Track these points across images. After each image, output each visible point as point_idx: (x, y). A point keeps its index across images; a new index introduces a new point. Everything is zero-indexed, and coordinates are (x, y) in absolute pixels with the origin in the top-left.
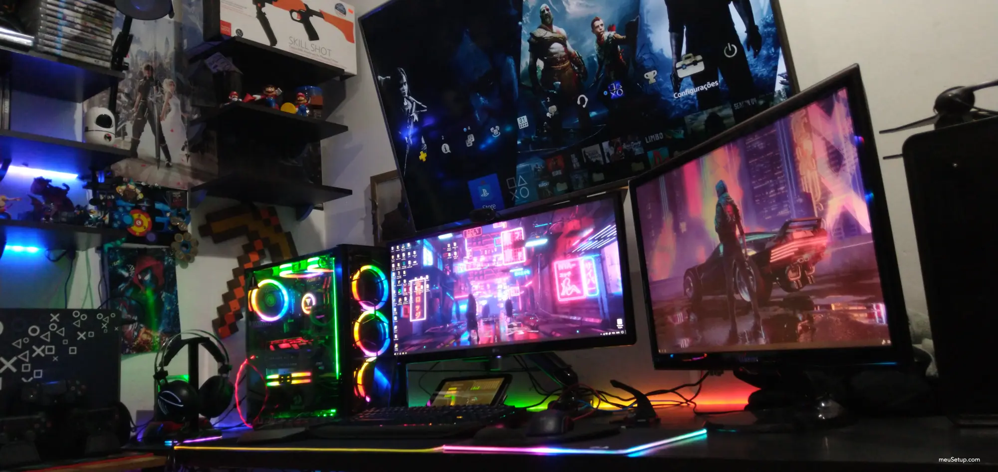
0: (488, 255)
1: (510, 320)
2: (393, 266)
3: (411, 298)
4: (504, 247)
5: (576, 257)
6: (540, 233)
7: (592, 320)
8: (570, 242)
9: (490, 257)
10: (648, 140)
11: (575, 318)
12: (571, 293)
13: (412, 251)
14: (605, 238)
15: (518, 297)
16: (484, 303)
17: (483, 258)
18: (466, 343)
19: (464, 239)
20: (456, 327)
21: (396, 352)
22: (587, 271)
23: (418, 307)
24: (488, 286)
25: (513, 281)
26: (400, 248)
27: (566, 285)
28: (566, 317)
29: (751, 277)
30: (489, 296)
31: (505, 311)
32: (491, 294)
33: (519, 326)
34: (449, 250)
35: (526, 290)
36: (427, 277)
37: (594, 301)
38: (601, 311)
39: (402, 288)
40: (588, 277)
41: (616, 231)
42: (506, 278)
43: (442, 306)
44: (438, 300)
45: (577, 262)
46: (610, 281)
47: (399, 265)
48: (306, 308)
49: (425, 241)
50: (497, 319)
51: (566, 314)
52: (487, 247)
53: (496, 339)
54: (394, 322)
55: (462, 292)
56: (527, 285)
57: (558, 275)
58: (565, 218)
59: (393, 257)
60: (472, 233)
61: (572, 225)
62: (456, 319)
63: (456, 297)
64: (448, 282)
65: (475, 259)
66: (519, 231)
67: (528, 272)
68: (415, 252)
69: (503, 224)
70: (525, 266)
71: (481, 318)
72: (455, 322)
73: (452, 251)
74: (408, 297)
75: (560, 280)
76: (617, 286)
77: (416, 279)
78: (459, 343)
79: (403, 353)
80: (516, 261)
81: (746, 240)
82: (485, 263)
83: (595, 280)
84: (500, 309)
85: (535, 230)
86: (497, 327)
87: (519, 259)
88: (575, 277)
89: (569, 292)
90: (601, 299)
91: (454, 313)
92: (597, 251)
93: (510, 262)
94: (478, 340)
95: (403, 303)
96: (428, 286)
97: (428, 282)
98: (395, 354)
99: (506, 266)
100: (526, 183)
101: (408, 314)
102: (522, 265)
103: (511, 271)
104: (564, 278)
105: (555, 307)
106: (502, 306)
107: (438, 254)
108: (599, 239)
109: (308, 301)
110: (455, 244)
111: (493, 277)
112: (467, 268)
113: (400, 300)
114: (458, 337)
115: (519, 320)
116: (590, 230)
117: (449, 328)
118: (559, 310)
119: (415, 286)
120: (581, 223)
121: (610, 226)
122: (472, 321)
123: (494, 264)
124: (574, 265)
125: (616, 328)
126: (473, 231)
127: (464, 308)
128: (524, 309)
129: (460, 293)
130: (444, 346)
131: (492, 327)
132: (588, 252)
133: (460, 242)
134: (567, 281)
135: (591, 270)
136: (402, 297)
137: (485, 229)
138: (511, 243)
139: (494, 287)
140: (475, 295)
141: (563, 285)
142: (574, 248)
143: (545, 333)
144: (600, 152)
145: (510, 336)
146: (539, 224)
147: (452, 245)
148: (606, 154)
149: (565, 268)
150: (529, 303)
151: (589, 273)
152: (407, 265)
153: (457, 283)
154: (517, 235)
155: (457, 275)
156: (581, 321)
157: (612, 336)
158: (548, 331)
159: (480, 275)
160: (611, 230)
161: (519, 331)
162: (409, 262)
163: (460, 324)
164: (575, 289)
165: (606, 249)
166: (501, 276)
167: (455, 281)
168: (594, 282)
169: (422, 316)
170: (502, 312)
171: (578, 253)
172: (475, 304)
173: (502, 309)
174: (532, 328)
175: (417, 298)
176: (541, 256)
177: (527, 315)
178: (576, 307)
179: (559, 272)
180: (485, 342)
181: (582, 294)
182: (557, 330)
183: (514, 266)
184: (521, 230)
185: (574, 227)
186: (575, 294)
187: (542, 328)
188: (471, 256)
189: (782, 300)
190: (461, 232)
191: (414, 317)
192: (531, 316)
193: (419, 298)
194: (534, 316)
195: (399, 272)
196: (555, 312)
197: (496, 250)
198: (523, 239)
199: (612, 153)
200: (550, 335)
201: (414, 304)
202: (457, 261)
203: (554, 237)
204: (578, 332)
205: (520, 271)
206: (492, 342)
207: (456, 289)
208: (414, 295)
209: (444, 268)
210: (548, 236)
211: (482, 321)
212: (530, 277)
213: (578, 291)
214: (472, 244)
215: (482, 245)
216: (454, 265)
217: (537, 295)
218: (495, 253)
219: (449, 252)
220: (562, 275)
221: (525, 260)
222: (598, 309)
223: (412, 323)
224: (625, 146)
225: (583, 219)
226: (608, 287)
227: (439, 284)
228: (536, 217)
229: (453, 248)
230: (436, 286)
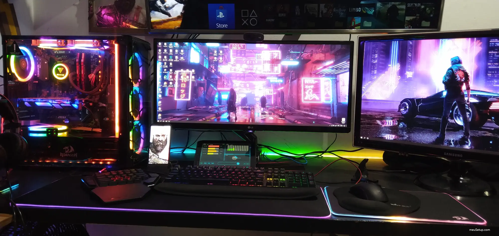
0: (249, 64)
1: (264, 109)
2: (160, 57)
3: (176, 83)
4: (264, 61)
5: (318, 77)
6: (293, 57)
7: (325, 117)
8: (315, 67)
9: (251, 66)
10: (351, 10)
11: (313, 114)
12: (312, 99)
13: (179, 49)
14: (341, 69)
15: (271, 96)
16: (244, 96)
17: (245, 66)
18: (225, 119)
19: (230, 50)
20: (217, 108)
21: (160, 120)
22: (325, 87)
23: (183, 91)
24: (248, 85)
25: (269, 85)
26: (168, 45)
27: (309, 93)
28: (307, 113)
29: (468, 113)
30: (249, 91)
31: (260, 103)
32: (250, 91)
33: (270, 114)
34: (215, 55)
35: (278, 92)
36: (193, 71)
37: (329, 106)
38: (332, 112)
39: (168, 75)
40: (325, 91)
41: (349, 66)
42: (263, 82)
43: (206, 94)
44: (202, 88)
45: (319, 80)
46: (341, 95)
47: (165, 57)
48: (58, 75)
49: (193, 44)
50: (252, 107)
51: (307, 111)
52: (250, 59)
53: (251, 120)
54: (158, 98)
55: (225, 86)
56: (279, 89)
57: (304, 86)
58: (314, 51)
59: (160, 50)
60: (237, 47)
61: (317, 57)
62: (218, 104)
63: (219, 89)
64: (212, 77)
65: (238, 65)
66: (277, 53)
67: (281, 81)
68: (182, 51)
69: (265, 46)
70: (279, 77)
71: (240, 105)
72: (217, 106)
73: (218, 56)
74: (174, 82)
75: (305, 90)
76: (345, 99)
77: (182, 70)
78: (219, 119)
79: (166, 121)
80: (272, 72)
81: (470, 93)
82: (246, 69)
83: (331, 93)
84: (256, 102)
85: (289, 54)
86: (252, 113)
87: (275, 71)
88: (316, 89)
89: (311, 98)
90: (333, 105)
91: (216, 100)
92: (335, 76)
93: (268, 72)
94: (236, 119)
95: (168, 86)
96: (193, 77)
97: (193, 75)
98: (158, 121)
99: (264, 74)
100: (257, 16)
101: (174, 95)
102: (277, 76)
103: (267, 78)
104: (308, 89)
105: (299, 106)
106: (258, 99)
107: (205, 56)
108: (337, 69)
109: (60, 70)
110: (221, 52)
111: (253, 80)
112: (231, 70)
113: (165, 83)
114: (218, 115)
115: (270, 110)
116: (332, 62)
117: (211, 109)
118: (301, 107)
119: (182, 75)
120: (325, 56)
121: (345, 62)
122: (231, 106)
123: (254, 72)
124: (317, 82)
125: (341, 123)
126: (238, 45)
127: (225, 97)
128: (276, 104)
129: (223, 86)
130: (206, 120)
131: (248, 112)
132: (327, 75)
133: (226, 51)
134: (310, 91)
135: (328, 87)
136: (168, 82)
137: (249, 46)
138: (269, 60)
139: (252, 87)
140: (236, 90)
141: (307, 93)
142: (318, 71)
143: (289, 121)
144: (317, 10)
145: (262, 119)
146: (293, 51)
147: (218, 52)
148: (320, 11)
149: (310, 83)
150: (280, 101)
151: (327, 89)
152: (174, 58)
153: (221, 79)
154: (275, 55)
155: (221, 74)
156: (317, 116)
157: (337, 127)
158: (293, 120)
159: (243, 77)
160: (346, 64)
161: (269, 117)
162: (176, 57)
163: (221, 107)
164: (315, 96)
165: (341, 76)
166: (259, 80)
167: (219, 78)
168: (329, 94)
169: (187, 97)
170: (258, 104)
171: (320, 75)
172: (236, 96)
173: (258, 101)
174: (281, 116)
175: (182, 84)
176: (293, 73)
177: (277, 108)
178: (314, 107)
179: (305, 84)
180: (241, 121)
181: (320, 100)
182: (299, 120)
183: (271, 75)
184: (279, 53)
185: (320, 58)
186: (314, 100)
187: (288, 117)
188: (235, 62)
189: (493, 129)
190: (227, 44)
191: (179, 96)
192: (280, 109)
193: (185, 84)
194: (283, 109)
195: (165, 63)
196: (299, 109)
197: (256, 62)
198: (280, 58)
199: (325, 11)
200: (294, 122)
201: (180, 88)
202: (222, 64)
203: (304, 62)
204: (314, 122)
205: (275, 80)
206: (247, 122)
207: (219, 83)
208: (180, 82)
209: (209, 67)
210: (299, 60)
211: (240, 107)
212: (282, 85)
213: (317, 98)
214: (237, 55)
215: (245, 56)
216: (219, 66)
217: (286, 96)
218: (255, 64)
219: (215, 56)
220: (307, 87)
221: (279, 72)
222: (330, 110)
223: (176, 101)
224: (334, 10)
225: (327, 54)
226: (338, 98)
227: (204, 77)
228: (292, 46)
229: (219, 54)
230: (202, 78)
